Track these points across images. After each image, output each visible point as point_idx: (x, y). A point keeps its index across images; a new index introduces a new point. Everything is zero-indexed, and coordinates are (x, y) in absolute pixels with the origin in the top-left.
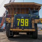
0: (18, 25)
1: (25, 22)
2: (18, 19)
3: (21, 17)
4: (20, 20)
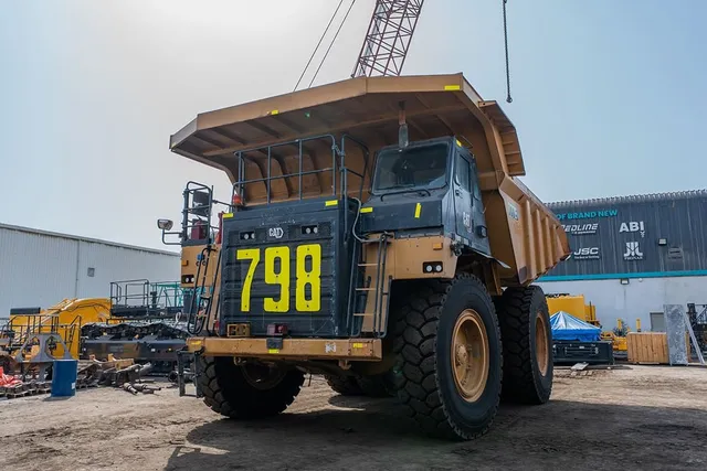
0: (245, 306)
1: (293, 279)
2: (242, 254)
3: (265, 231)
4: (262, 262)
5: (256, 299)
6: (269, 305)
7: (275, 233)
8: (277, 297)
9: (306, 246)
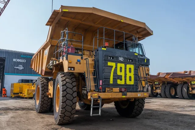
0: (111, 82)
5: (115, 80)
6: (119, 82)
7: (121, 59)
8: (121, 80)
9: (129, 65)
